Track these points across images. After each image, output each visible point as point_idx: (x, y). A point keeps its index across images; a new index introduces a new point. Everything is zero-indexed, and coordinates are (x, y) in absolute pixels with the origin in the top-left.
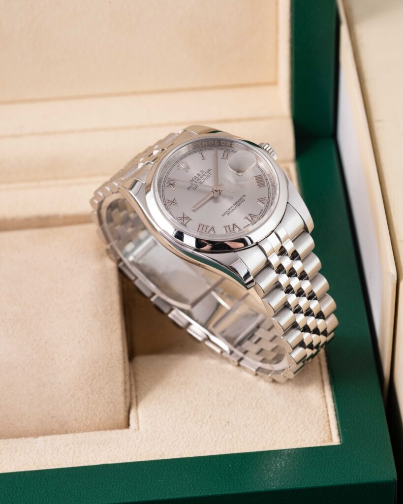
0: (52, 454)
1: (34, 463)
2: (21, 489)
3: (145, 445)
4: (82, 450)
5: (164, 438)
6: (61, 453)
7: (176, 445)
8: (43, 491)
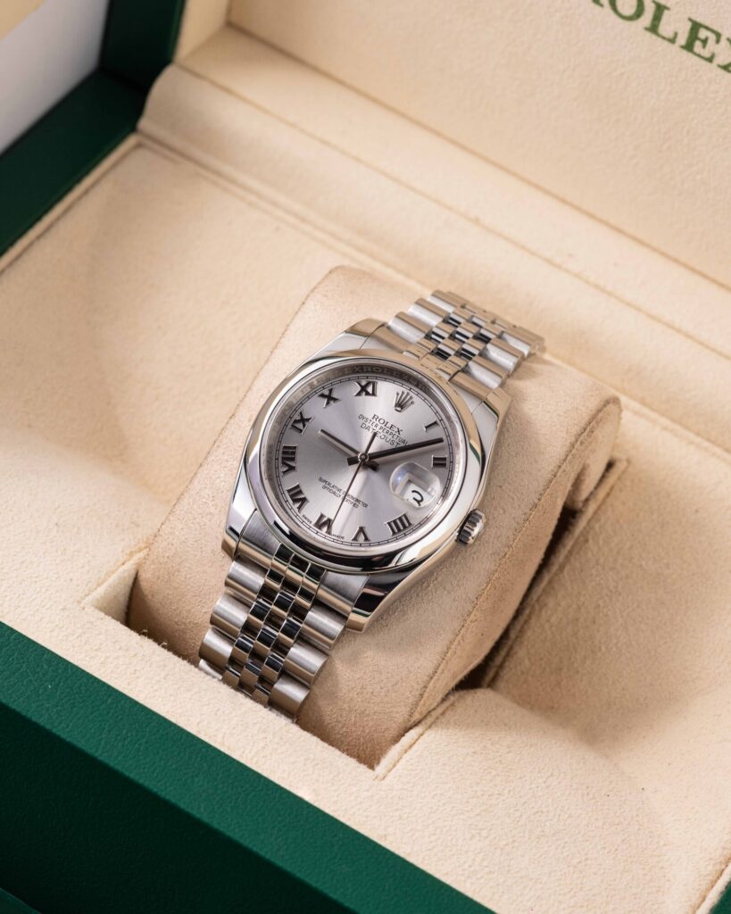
0: (234, 728)
1: (198, 724)
2: (146, 742)
3: (371, 806)
4: (279, 751)
5: (406, 815)
6: (247, 736)
7: (414, 838)
8: (174, 766)
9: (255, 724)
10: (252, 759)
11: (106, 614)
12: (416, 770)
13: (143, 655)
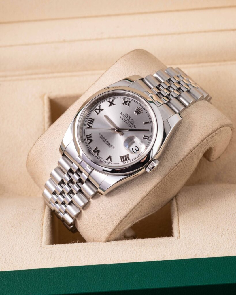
0: (123, 253)
1: (110, 259)
2: (102, 276)
3: (184, 248)
4: (142, 251)
5: (197, 244)
6: (129, 253)
7: (205, 249)
8: (117, 278)
9: (127, 247)
10: (136, 259)
11: (52, 245)
12: (187, 227)
13: (75, 250)
